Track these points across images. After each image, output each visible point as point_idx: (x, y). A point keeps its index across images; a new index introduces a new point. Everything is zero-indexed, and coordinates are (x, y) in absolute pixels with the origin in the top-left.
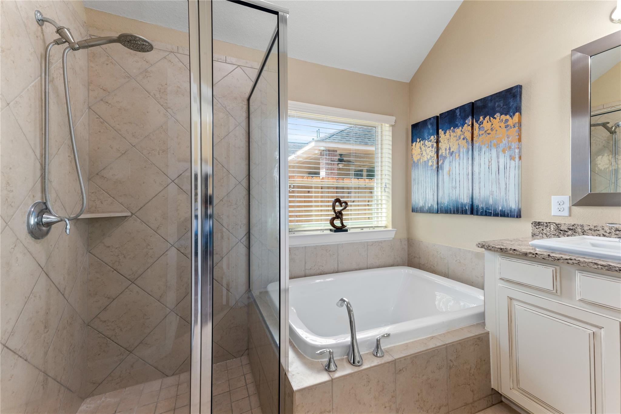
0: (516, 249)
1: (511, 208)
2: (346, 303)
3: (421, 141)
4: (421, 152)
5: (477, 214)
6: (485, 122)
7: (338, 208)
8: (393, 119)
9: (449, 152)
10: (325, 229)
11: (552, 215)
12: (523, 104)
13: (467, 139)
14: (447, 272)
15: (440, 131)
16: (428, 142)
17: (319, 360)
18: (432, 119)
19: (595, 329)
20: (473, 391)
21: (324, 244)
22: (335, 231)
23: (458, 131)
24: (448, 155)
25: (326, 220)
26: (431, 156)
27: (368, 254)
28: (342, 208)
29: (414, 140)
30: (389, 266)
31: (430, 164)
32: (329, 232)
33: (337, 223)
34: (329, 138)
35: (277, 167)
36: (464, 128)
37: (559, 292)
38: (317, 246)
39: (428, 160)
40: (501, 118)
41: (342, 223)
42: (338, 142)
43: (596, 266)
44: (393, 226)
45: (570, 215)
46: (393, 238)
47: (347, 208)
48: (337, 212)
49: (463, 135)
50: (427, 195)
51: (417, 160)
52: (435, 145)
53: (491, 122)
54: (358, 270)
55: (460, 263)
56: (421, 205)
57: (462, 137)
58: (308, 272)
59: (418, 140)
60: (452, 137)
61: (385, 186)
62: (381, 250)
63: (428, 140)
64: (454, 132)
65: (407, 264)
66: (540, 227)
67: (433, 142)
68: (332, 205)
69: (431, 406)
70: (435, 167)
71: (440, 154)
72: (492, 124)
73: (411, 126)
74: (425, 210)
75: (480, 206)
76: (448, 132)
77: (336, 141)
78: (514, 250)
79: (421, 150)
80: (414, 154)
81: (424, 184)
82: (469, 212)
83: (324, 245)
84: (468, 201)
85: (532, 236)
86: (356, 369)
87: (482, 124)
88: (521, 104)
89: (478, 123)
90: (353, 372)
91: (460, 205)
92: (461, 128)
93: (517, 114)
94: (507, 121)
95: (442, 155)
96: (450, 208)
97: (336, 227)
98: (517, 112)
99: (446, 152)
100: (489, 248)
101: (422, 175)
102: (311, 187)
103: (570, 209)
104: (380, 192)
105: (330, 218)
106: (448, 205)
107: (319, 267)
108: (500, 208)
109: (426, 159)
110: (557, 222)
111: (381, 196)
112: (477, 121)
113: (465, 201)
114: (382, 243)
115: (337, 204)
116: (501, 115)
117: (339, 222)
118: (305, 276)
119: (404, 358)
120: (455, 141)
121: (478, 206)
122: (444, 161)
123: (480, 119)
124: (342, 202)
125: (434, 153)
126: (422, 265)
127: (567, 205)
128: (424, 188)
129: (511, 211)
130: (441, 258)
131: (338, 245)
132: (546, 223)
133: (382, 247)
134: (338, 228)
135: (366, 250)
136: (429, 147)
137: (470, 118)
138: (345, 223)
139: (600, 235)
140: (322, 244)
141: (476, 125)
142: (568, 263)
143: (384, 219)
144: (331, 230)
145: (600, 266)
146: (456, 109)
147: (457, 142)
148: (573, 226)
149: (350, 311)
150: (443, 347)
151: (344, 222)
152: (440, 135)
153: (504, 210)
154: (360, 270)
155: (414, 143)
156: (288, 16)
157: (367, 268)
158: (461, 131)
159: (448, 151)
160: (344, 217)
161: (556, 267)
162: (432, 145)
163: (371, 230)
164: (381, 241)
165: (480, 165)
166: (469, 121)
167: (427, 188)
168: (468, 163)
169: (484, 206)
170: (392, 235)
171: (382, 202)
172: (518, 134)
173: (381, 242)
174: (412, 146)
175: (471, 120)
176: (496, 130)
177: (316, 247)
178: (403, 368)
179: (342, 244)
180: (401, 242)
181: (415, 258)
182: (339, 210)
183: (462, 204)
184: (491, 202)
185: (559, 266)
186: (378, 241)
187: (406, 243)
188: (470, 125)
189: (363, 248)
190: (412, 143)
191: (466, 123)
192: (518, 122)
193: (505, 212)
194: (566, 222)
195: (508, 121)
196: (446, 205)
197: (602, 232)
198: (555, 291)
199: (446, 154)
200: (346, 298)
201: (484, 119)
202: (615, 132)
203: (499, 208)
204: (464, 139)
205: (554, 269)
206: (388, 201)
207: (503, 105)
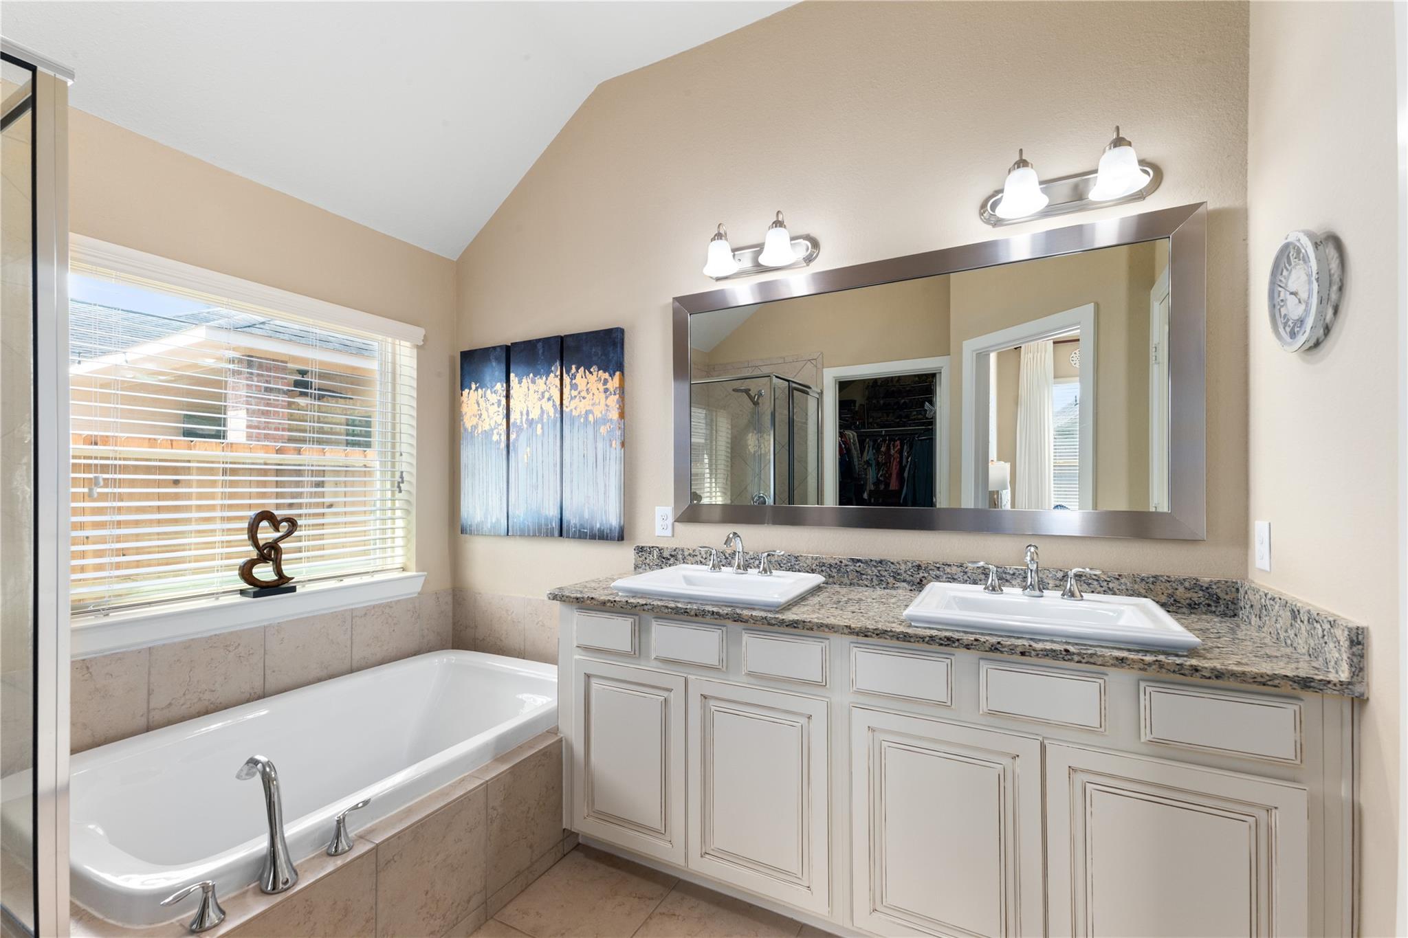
0: (593, 596)
1: (611, 525)
2: (260, 766)
3: (479, 390)
4: (479, 412)
5: (568, 537)
6: (579, 376)
7: (266, 534)
8: (421, 332)
9: (527, 420)
10: (224, 592)
11: (656, 535)
12: (625, 358)
13: (554, 401)
14: (522, 648)
15: (512, 375)
16: (492, 393)
17: (173, 920)
18: (498, 349)
19: (666, 694)
20: (531, 847)
21: (217, 633)
22: (256, 595)
23: (540, 381)
24: (525, 426)
25: (228, 568)
26: (496, 422)
27: (354, 637)
28: (278, 535)
29: (466, 383)
30: (408, 656)
31: (495, 438)
32: (238, 598)
33: (264, 573)
34: (262, 326)
35: (27, 464)
36: (549, 378)
37: (637, 652)
38: (192, 640)
39: (492, 430)
40: (599, 376)
41: (279, 572)
42: (290, 341)
43: (666, 611)
44: (420, 567)
45: (673, 536)
46: (419, 594)
47: (296, 534)
48: (263, 546)
49: (548, 392)
50: (490, 499)
51: (472, 427)
52: (504, 401)
53: (586, 378)
54: (325, 679)
55: (543, 626)
56: (479, 520)
57: (547, 395)
58: (157, 716)
59: (473, 386)
60: (531, 391)
61: (400, 480)
62: (387, 623)
63: (491, 390)
64: (535, 383)
65: (451, 645)
66: (643, 555)
67: (500, 396)
68: (248, 528)
69: (453, 903)
70: (503, 446)
71: (512, 420)
72: (588, 383)
73: (459, 354)
74: (485, 529)
75: (572, 522)
76: (524, 380)
77: (284, 338)
78: (592, 598)
79: (479, 407)
80: (466, 413)
81: (485, 477)
82: (556, 533)
83: (221, 634)
84: (556, 512)
85: (635, 568)
86: (279, 898)
87: (575, 378)
88: (623, 358)
89: (569, 376)
90: (267, 907)
91: (543, 521)
92: (544, 378)
93: (618, 373)
94: (606, 381)
95: (515, 423)
96: (528, 525)
97: (259, 584)
98: (617, 370)
99: (521, 418)
100: (563, 599)
101: (481, 458)
102: (187, 471)
103: (673, 525)
104: (390, 492)
105: (242, 561)
106: (524, 520)
107: (201, 695)
108: (598, 526)
109: (487, 428)
110: (660, 546)
111: (393, 500)
112: (568, 372)
113: (551, 514)
114: (391, 607)
115: (264, 524)
116: (599, 370)
117: (271, 569)
118: (149, 729)
119: (397, 837)
120: (536, 400)
121: (569, 522)
122: (518, 436)
123: (571, 368)
124: (279, 519)
125: (501, 416)
126: (481, 641)
127: (671, 520)
128: (485, 484)
129: (611, 530)
130: (513, 621)
131: (265, 627)
132: (650, 548)
133: (390, 616)
134: (264, 584)
135: (349, 629)
136: (493, 404)
137: (558, 363)
138: (287, 570)
139: (697, 563)
140: (213, 633)
141: (566, 379)
142: (644, 610)
143: (399, 551)
144: (243, 592)
145: (670, 610)
146: (538, 340)
147: (540, 403)
148: (675, 550)
149: (268, 781)
150: (481, 788)
151: (283, 567)
152: (512, 384)
153: (602, 528)
154: (330, 678)
155: (466, 390)
156: (70, 82)
157: (351, 671)
158: (545, 384)
159: (526, 416)
160: (284, 557)
161: (634, 617)
162: (499, 401)
163: (366, 579)
164: (388, 603)
165: (572, 450)
166: (556, 368)
167: (490, 485)
168: (555, 443)
169: (577, 522)
170: (415, 588)
171: (394, 514)
172: (620, 406)
173: (389, 605)
174: (462, 395)
175: (559, 367)
176: (593, 394)
177: (188, 645)
178: (393, 857)
179: (279, 623)
180: (438, 598)
181: (466, 628)
182: (270, 541)
183: (546, 518)
184: (586, 516)
185: (637, 615)
186: (382, 604)
187: (449, 599)
188: (557, 376)
189: (339, 625)
190: (462, 389)
191: (552, 371)
192: (619, 387)
193: (603, 531)
194: (669, 545)
195: (608, 382)
196: (522, 520)
197: (699, 558)
198: (633, 653)
199: (522, 422)
200: (261, 755)
201: (577, 369)
202: (758, 404)
203: (596, 526)
204: (549, 399)
205: (632, 620)
206: (408, 512)
207: (601, 355)
